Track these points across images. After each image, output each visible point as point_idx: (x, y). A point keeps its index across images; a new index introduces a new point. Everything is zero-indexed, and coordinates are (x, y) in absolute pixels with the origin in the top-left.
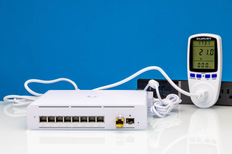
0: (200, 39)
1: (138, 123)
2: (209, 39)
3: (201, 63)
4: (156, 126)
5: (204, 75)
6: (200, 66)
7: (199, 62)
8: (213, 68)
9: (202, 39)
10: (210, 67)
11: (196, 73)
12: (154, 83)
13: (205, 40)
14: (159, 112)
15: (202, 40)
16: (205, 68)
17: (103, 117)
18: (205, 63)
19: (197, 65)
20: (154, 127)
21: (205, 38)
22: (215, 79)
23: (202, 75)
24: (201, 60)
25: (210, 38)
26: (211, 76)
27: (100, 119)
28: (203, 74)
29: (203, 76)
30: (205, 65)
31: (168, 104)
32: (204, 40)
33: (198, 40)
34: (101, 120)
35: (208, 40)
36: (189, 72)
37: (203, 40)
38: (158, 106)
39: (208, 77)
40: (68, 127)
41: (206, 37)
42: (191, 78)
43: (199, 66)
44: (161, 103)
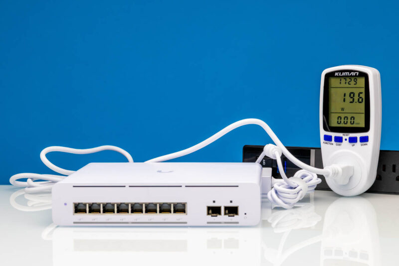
0: (340, 75)
1: (245, 214)
2: (356, 74)
3: (343, 116)
4: (277, 224)
5: (347, 138)
6: (341, 122)
7: (340, 115)
8: (363, 125)
9: (344, 74)
10: (358, 124)
11: (334, 135)
12: (273, 149)
13: (349, 76)
14: (283, 199)
15: (343, 76)
16: (349, 125)
17: (184, 205)
18: (349, 116)
19: (337, 120)
20: (274, 225)
21: (348, 73)
22: (365, 145)
23: (344, 138)
24: (343, 112)
25: (358, 73)
26: (358, 140)
27: (178, 208)
28: (346, 136)
29: (346, 140)
30: (349, 121)
31: (298, 186)
32: (347, 76)
33: (336, 76)
34: (180, 209)
35: (353, 76)
36: (323, 133)
37: (345, 77)
38: (280, 188)
39: (353, 140)
40: (124, 221)
41: (350, 71)
42: (326, 143)
43: (339, 122)
44: (286, 184)
